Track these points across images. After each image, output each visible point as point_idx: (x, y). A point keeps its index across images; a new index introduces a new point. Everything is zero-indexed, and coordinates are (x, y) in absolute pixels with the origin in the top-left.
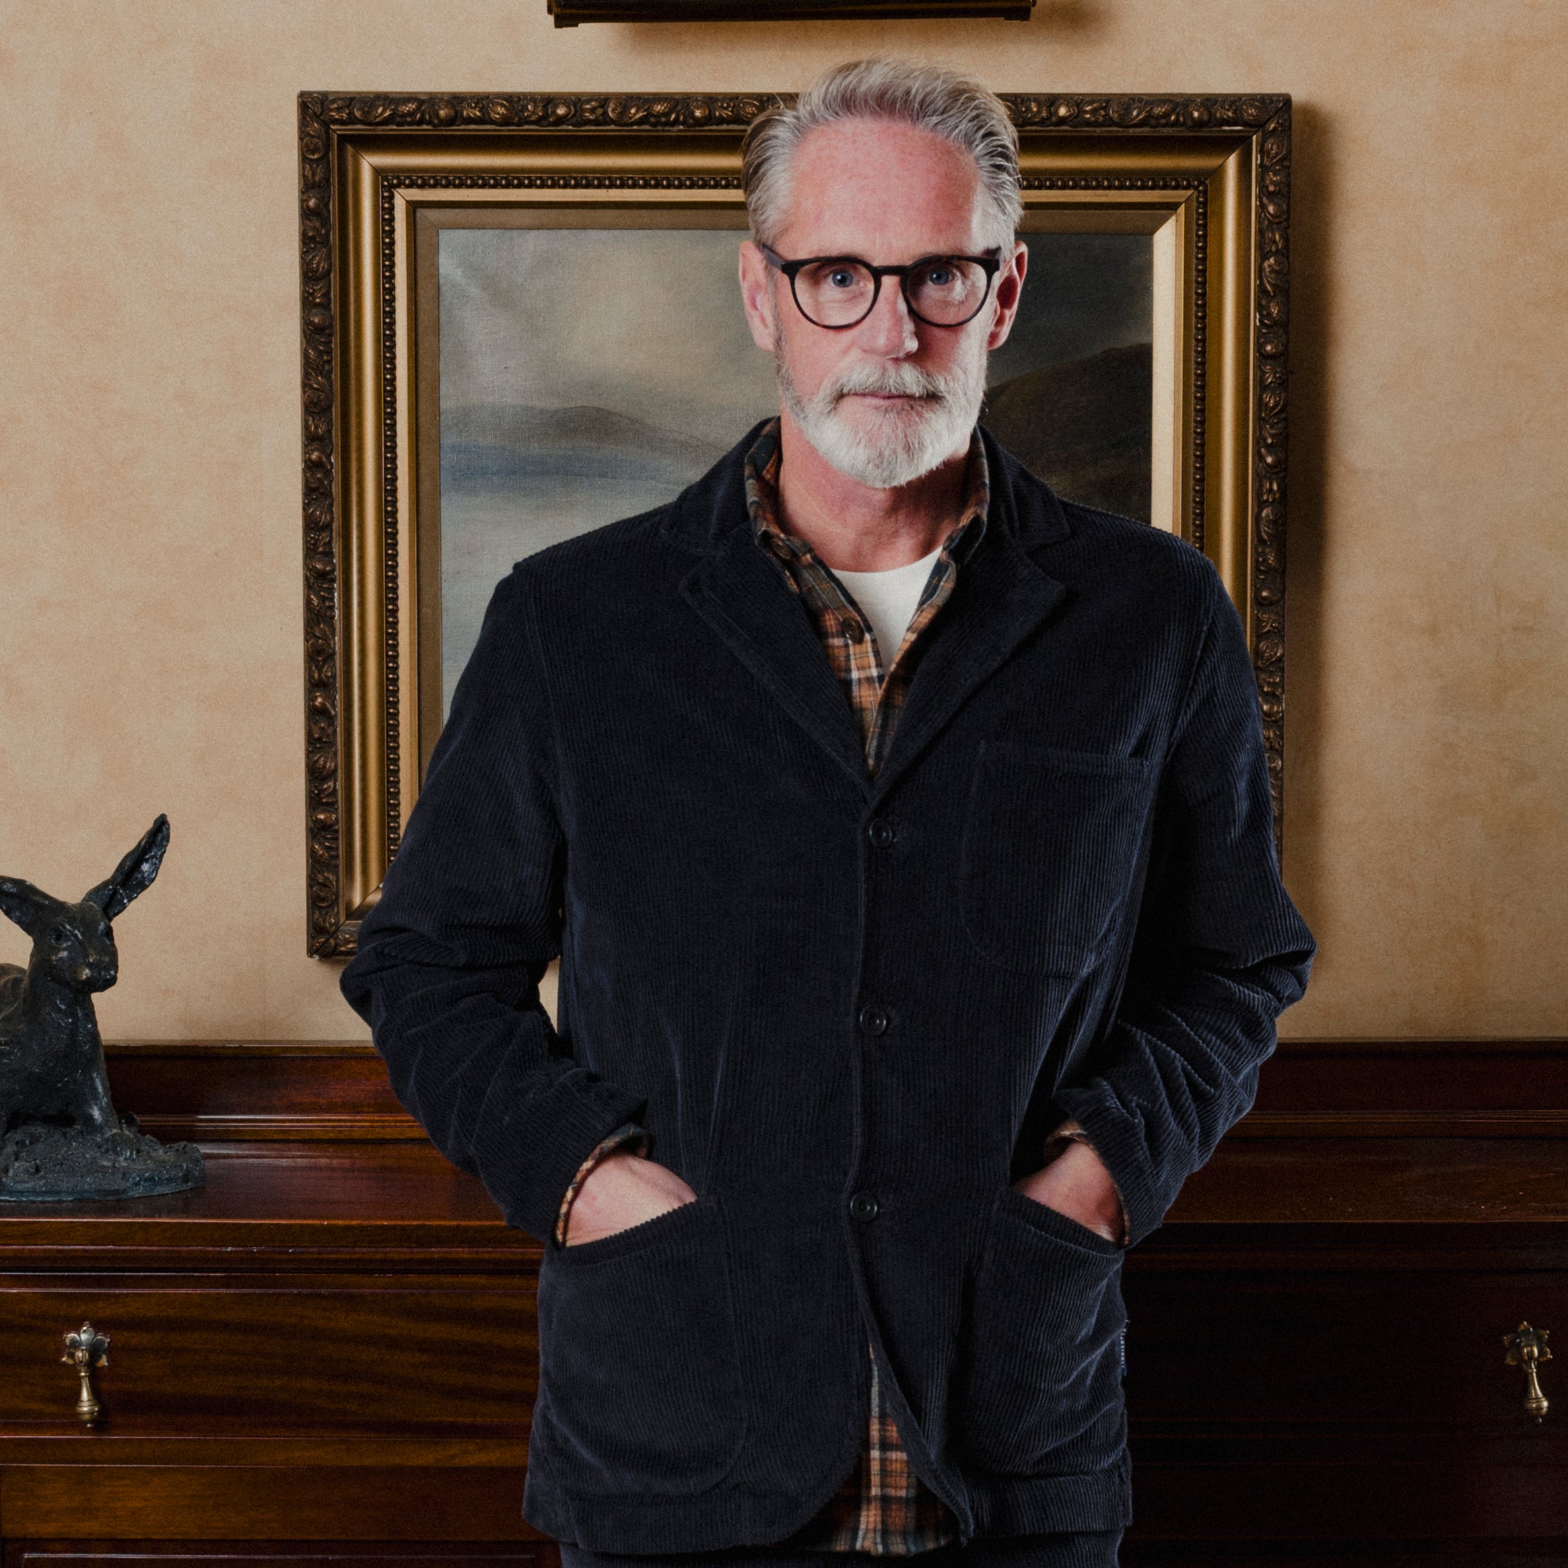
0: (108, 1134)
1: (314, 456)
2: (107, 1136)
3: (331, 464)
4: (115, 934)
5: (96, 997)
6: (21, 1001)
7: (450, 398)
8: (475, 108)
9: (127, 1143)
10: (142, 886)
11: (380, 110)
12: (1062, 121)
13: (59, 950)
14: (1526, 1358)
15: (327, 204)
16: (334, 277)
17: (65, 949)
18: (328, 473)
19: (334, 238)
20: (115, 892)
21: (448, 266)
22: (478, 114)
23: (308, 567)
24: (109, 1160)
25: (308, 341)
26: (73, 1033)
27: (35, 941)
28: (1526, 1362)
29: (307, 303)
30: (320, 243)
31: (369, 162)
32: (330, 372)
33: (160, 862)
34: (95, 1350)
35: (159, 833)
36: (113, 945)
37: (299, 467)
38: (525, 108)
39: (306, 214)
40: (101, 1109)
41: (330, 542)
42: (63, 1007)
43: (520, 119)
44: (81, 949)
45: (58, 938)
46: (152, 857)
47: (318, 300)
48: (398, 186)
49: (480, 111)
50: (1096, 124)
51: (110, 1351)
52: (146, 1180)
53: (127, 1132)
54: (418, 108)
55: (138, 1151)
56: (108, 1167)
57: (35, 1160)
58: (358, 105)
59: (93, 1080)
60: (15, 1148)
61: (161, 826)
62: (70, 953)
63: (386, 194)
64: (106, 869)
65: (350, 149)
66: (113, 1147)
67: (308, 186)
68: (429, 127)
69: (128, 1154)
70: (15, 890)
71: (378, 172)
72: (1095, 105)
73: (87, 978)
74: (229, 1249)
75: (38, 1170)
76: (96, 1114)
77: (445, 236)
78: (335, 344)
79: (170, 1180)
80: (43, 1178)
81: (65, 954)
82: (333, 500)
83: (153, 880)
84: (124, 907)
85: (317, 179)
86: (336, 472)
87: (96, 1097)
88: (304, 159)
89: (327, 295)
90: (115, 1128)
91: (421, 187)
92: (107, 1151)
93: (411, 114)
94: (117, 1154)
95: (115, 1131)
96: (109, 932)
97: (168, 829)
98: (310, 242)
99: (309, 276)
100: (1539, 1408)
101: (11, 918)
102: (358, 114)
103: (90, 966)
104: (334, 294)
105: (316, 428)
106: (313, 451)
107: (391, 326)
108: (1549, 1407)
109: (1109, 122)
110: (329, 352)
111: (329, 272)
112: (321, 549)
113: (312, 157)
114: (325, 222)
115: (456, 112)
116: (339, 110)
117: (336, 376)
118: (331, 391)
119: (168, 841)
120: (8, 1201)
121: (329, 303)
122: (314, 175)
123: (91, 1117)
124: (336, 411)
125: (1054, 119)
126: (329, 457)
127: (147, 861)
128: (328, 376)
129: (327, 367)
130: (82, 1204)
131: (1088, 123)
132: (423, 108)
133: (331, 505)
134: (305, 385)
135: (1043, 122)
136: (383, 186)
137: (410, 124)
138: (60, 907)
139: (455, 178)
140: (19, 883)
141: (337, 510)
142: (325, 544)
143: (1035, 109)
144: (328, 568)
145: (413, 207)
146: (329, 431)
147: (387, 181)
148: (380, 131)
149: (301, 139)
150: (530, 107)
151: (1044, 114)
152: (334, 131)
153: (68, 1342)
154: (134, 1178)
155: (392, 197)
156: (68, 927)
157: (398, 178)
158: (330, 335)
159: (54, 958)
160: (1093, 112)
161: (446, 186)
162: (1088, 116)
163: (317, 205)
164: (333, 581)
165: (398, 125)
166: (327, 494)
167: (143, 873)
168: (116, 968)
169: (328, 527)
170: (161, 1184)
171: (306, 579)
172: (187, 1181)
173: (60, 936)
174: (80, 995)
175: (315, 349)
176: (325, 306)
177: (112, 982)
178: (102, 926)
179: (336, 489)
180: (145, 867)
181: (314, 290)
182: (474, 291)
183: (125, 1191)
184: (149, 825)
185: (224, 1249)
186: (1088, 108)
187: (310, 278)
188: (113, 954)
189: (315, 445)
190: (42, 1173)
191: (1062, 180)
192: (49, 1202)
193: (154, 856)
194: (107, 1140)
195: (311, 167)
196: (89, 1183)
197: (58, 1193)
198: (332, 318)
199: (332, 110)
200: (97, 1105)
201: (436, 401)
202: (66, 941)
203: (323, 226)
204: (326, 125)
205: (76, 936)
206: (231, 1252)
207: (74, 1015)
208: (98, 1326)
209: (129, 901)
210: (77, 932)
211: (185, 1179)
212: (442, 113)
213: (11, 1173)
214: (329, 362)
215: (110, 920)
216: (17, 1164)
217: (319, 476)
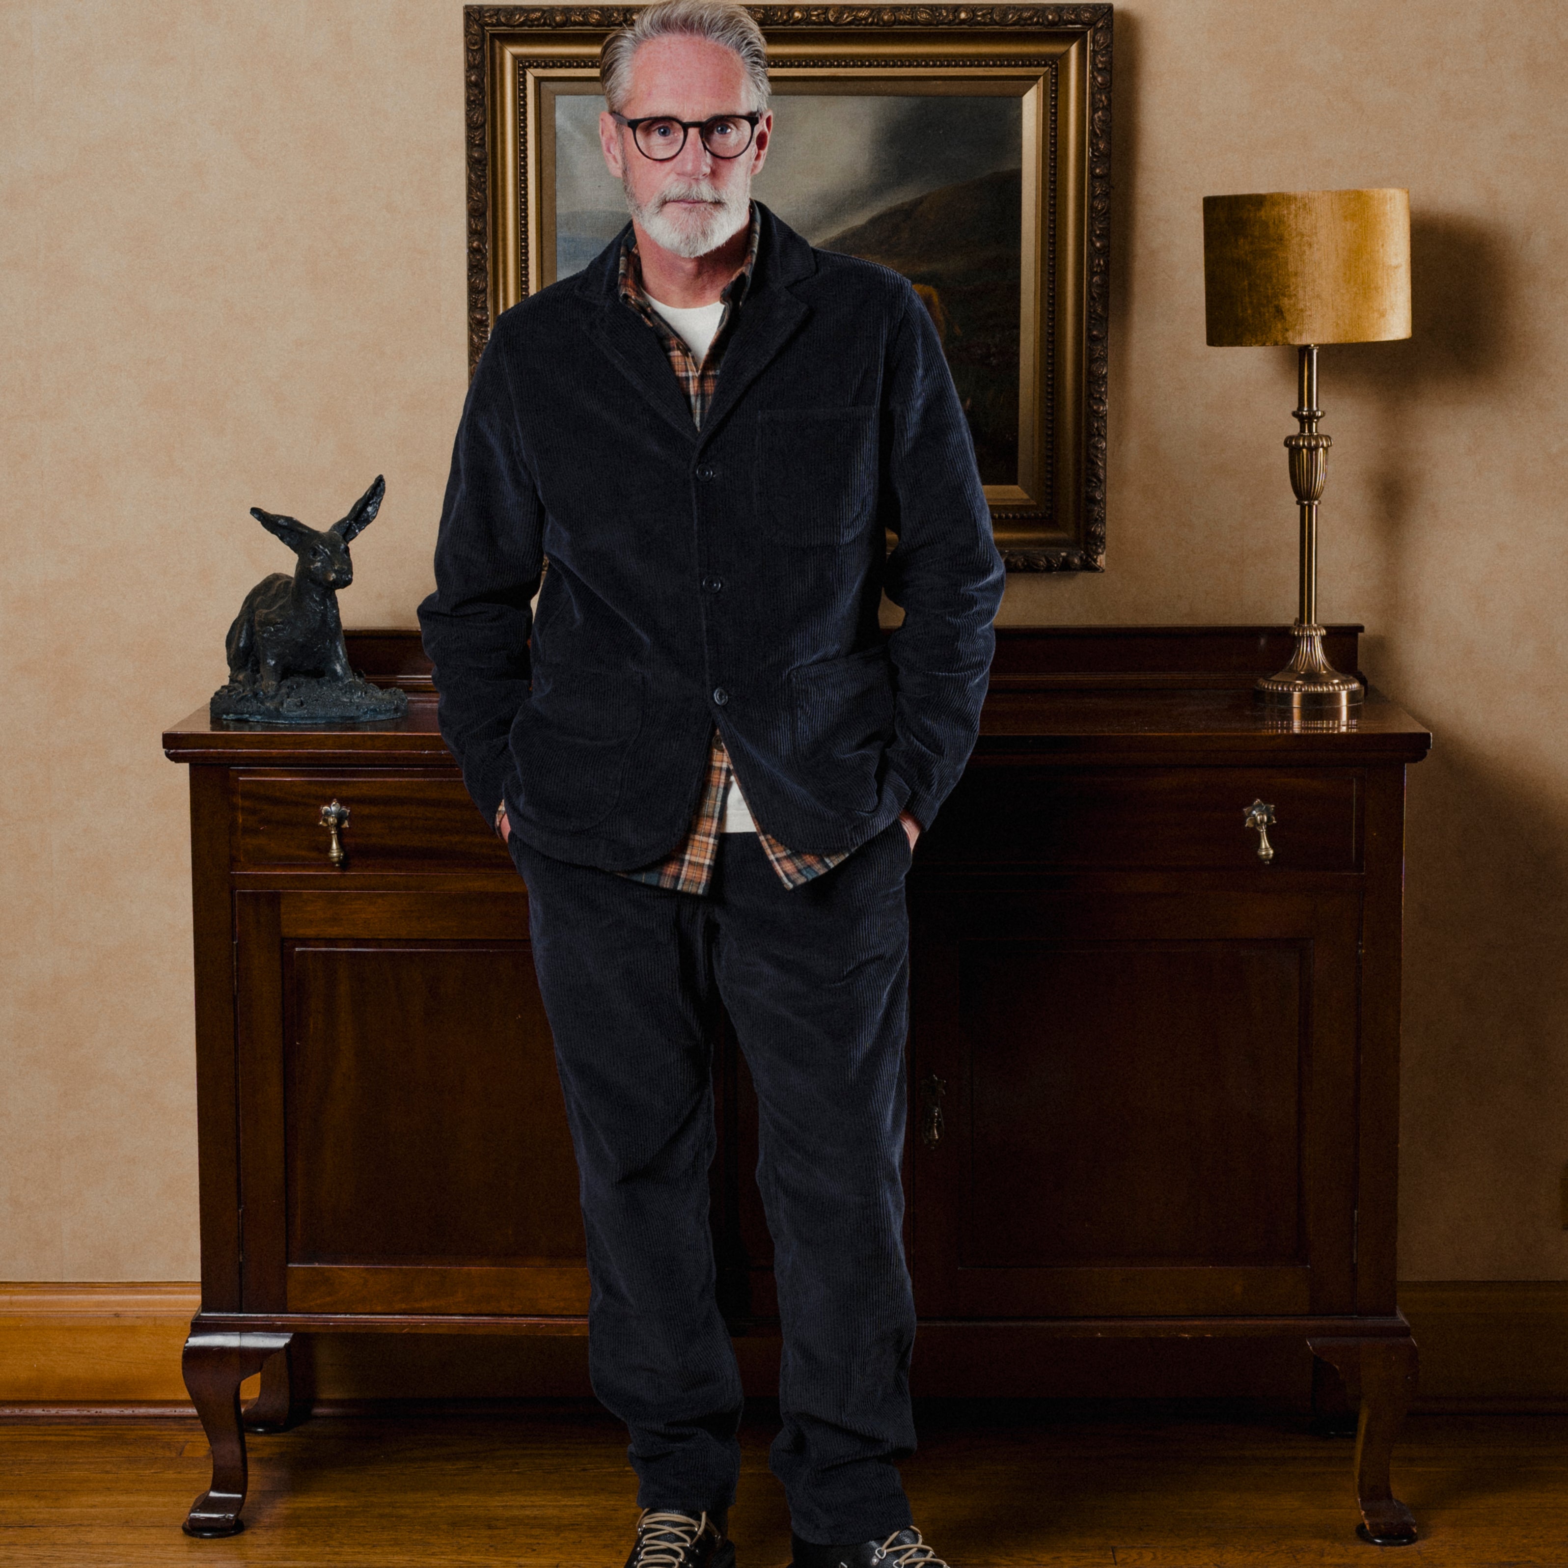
0: (347, 682)
1: (475, 244)
2: (345, 683)
3: (486, 249)
4: (351, 552)
5: (339, 593)
6: (290, 595)
7: (563, 207)
8: (579, 15)
9: (357, 687)
10: (368, 521)
11: (517, 17)
12: (963, 22)
13: (313, 562)
14: (1259, 822)
15: (483, 80)
16: (488, 127)
17: (319, 561)
18: (484, 256)
19: (488, 101)
20: (350, 525)
21: (561, 119)
22: (581, 19)
23: (471, 317)
24: (348, 698)
25: (471, 170)
26: (324, 616)
27: (299, 556)
28: (1258, 825)
29: (470, 144)
30: (478, 104)
31: (510, 52)
32: (485, 189)
33: (379, 505)
34: (340, 817)
35: (378, 488)
36: (350, 559)
37: (465, 251)
38: (612, 15)
39: (469, 85)
40: (341, 666)
41: (486, 300)
42: (317, 599)
43: (609, 22)
44: (329, 562)
45: (314, 555)
46: (373, 503)
47: (477, 142)
48: (529, 67)
49: (583, 16)
50: (985, 24)
51: (350, 818)
52: (371, 710)
53: (358, 680)
54: (542, 15)
55: (366, 693)
56: (347, 702)
57: (300, 697)
58: (503, 14)
59: (336, 647)
60: (287, 690)
61: (380, 482)
62: (322, 563)
63: (521, 72)
64: (344, 511)
65: (497, 43)
66: (350, 689)
67: (470, 67)
68: (550, 28)
69: (360, 694)
70: (286, 524)
71: (515, 57)
72: (984, 11)
73: (334, 580)
74: (426, 752)
75: (302, 704)
76: (338, 668)
77: (560, 100)
78: (489, 172)
79: (387, 711)
80: (305, 708)
81: (319, 564)
82: (487, 273)
83: (374, 517)
84: (356, 535)
85: (476, 62)
86: (489, 255)
87: (338, 658)
88: (468, 50)
89: (483, 139)
90: (350, 677)
91: (544, 67)
92: (346, 692)
93: (538, 19)
94: (352, 694)
95: (350, 680)
96: (347, 550)
97: (384, 485)
98: (472, 104)
99: (472, 126)
100: (1267, 855)
101: (284, 542)
102: (503, 20)
103: (336, 572)
104: (488, 139)
105: (476, 225)
106: (474, 241)
107: (525, 159)
108: (1273, 854)
109: (993, 22)
110: (484, 177)
111: (483, 125)
112: (479, 305)
113: (473, 48)
114: (482, 91)
115: (567, 17)
116: (491, 17)
117: (489, 192)
118: (486, 201)
119: (384, 492)
120: (282, 724)
121: (484, 144)
122: (474, 60)
123: (335, 671)
124: (489, 214)
125: (957, 21)
126: (484, 245)
127: (371, 505)
128: (483, 191)
129: (483, 186)
130: (330, 725)
131: (979, 23)
132: (545, 15)
133: (486, 277)
134: (469, 198)
135: (950, 23)
136: (519, 67)
137: (538, 26)
138: (316, 534)
139: (566, 62)
140: (289, 519)
141: (490, 279)
142: (482, 302)
143: (945, 14)
144: (484, 318)
145: (539, 80)
146: (485, 228)
147: (522, 64)
148: (518, 30)
149: (466, 36)
150: (615, 15)
151: (951, 17)
152: (487, 31)
153: (323, 812)
154: (363, 709)
155: (525, 74)
156: (321, 547)
157: (529, 61)
158: (485, 165)
159: (312, 567)
160: (983, 15)
161: (560, 67)
162: (979, 19)
163: (477, 81)
164: (487, 326)
165: (529, 26)
166: (483, 269)
167: (368, 512)
168: (352, 573)
169: (484, 291)
170: (381, 714)
171: (470, 325)
172: (397, 713)
173: (316, 553)
174: (328, 590)
175: (475, 174)
176: (482, 146)
177: (348, 583)
178: (343, 546)
179: (489, 266)
180: (370, 509)
181: (475, 136)
182: (579, 137)
183: (358, 717)
184: (372, 482)
185: (423, 752)
186: (980, 13)
187: (471, 127)
188: (350, 565)
189: (476, 237)
190: (305, 706)
191: (962, 61)
192: (309, 724)
193: (375, 502)
194: (346, 686)
195: (473, 54)
196: (335, 712)
197: (315, 718)
198: (486, 154)
199: (485, 17)
200: (338, 662)
201: (553, 208)
202: (320, 556)
203: (480, 93)
204: (482, 26)
205: (326, 553)
206: (428, 754)
207: (325, 604)
208: (342, 802)
209: (360, 531)
210: (326, 550)
211: (396, 710)
212: (558, 18)
213: (285, 706)
214: (485, 182)
215: (348, 543)
216: (289, 700)
217: (478, 257)
